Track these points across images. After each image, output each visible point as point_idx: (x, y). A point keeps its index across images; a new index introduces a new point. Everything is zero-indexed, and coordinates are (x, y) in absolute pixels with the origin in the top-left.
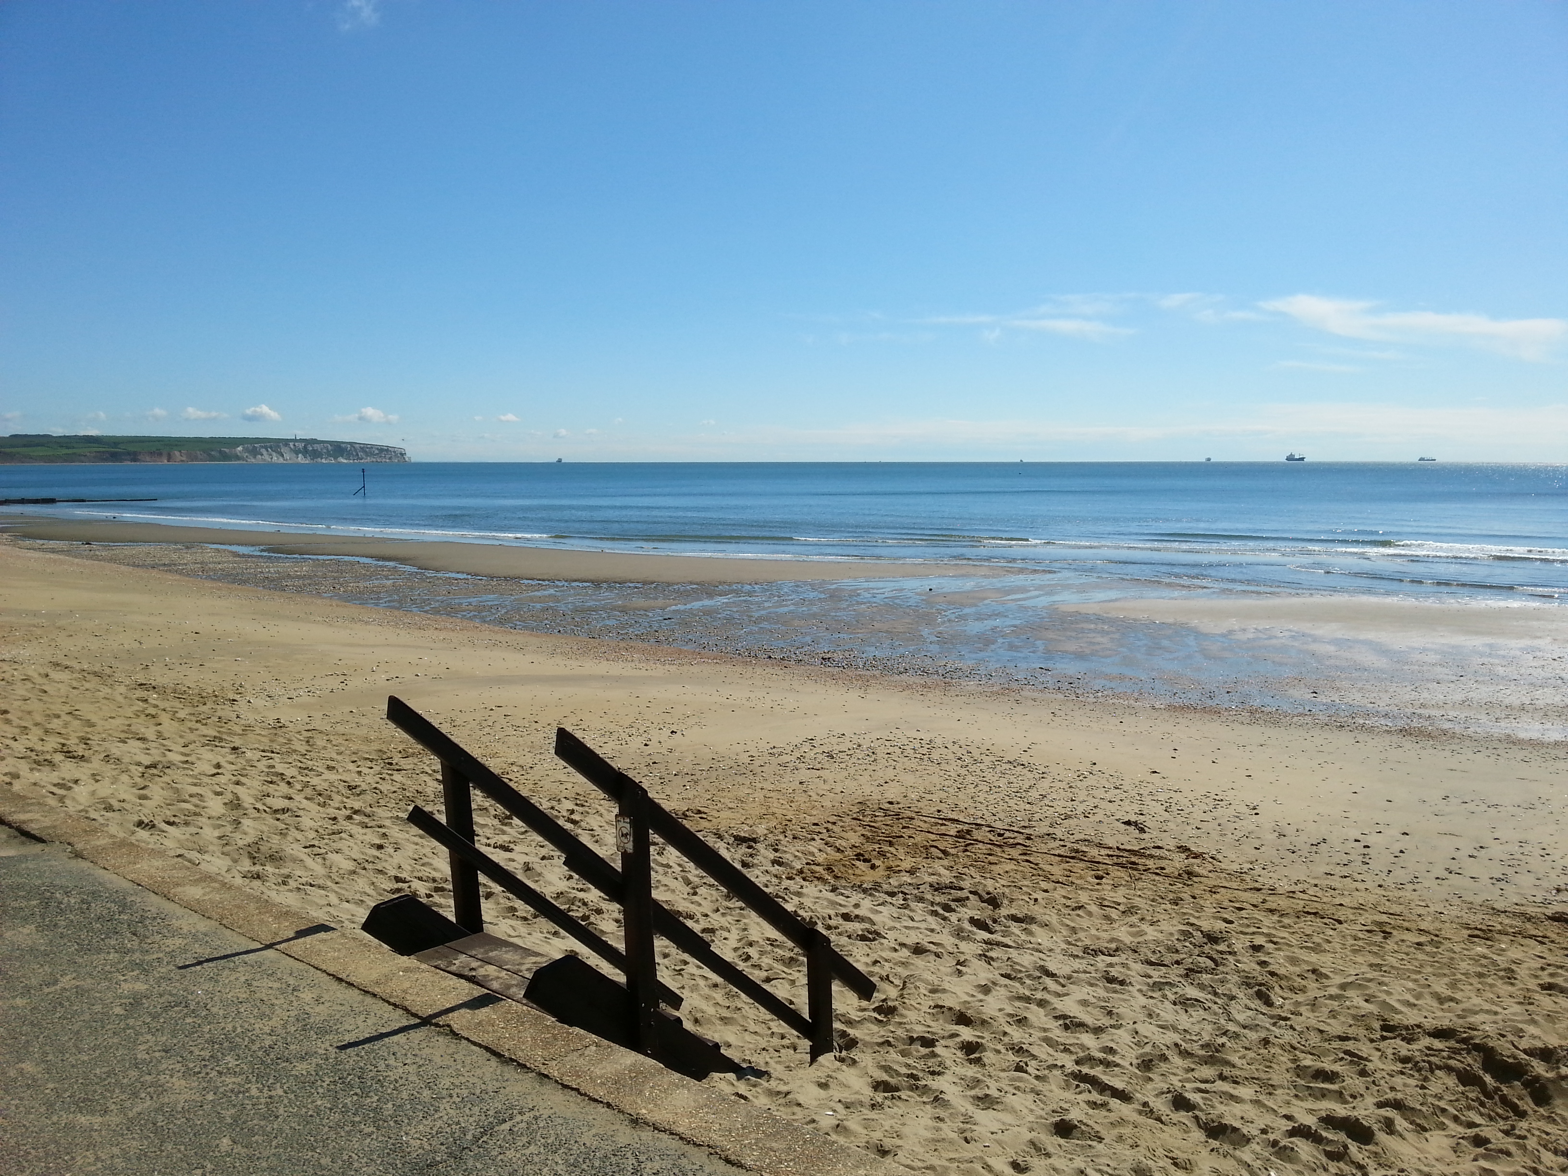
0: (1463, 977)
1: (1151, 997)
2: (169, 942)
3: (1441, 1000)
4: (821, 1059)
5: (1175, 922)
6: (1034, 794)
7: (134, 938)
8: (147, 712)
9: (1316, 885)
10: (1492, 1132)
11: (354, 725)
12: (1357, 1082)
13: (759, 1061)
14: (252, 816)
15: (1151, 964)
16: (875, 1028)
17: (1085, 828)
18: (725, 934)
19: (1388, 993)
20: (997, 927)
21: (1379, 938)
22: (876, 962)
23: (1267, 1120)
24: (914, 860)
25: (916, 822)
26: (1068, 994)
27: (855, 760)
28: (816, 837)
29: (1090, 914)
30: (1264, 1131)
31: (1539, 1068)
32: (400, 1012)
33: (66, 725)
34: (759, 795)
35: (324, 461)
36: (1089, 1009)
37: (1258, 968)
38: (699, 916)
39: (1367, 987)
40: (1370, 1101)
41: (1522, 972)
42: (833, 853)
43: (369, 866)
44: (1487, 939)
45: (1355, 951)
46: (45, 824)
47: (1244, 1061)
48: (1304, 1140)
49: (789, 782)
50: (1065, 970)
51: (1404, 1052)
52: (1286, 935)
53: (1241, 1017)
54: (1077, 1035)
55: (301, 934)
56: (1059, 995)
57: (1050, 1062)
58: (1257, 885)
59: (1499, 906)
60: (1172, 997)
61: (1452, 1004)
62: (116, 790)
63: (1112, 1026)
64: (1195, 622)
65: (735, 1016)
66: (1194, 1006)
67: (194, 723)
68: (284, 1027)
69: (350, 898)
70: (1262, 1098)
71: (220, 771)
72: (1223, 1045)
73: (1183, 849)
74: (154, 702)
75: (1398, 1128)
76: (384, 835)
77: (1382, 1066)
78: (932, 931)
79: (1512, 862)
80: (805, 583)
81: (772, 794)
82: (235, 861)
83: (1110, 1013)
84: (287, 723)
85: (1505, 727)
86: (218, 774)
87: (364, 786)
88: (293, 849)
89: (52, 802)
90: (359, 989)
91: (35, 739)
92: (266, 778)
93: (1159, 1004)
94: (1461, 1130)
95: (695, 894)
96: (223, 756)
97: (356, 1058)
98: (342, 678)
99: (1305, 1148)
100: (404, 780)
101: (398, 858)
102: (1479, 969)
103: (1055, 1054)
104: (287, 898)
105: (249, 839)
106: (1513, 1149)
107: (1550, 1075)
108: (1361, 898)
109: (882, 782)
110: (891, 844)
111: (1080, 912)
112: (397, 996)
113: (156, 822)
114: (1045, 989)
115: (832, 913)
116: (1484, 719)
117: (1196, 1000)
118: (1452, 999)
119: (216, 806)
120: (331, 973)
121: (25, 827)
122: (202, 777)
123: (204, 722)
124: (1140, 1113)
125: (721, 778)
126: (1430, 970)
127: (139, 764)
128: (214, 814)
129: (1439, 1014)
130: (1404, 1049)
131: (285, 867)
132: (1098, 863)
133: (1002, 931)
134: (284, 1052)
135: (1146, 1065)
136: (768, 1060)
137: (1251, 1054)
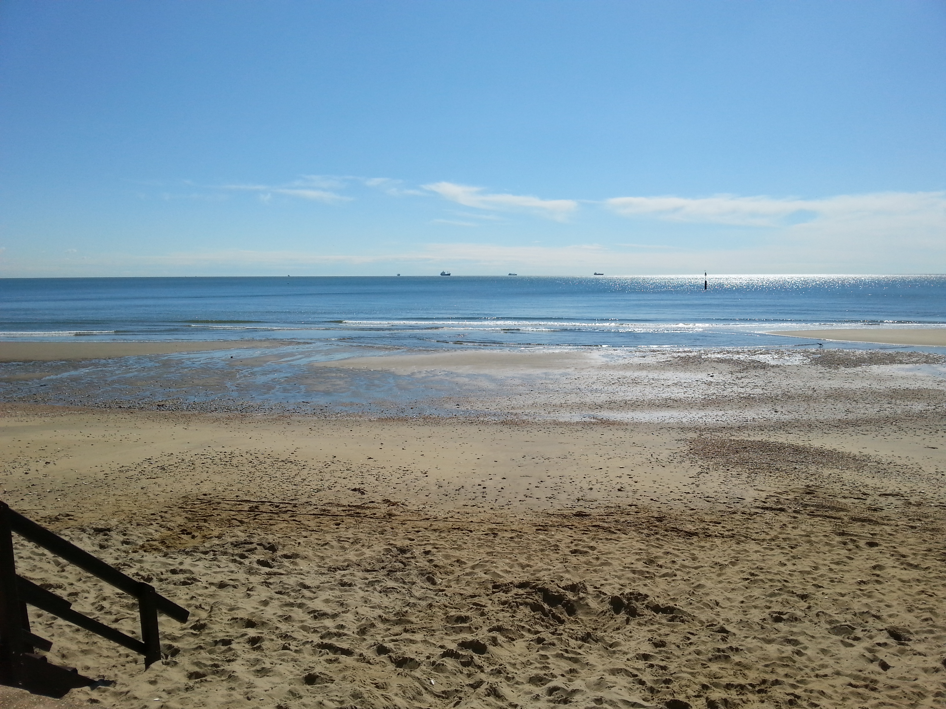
0: (534, 553)
1: (367, 591)
3: (523, 567)
4: (153, 666)
5: (382, 544)
6: (298, 479)
9: (458, 513)
10: (546, 635)
12: (479, 620)
13: (109, 675)
15: (368, 571)
16: (191, 639)
17: (329, 496)
18: (86, 595)
19: (496, 567)
20: (275, 564)
21: (491, 538)
22: (192, 598)
23: (431, 650)
24: (221, 529)
25: (222, 505)
26: (317, 598)
27: (180, 470)
28: (153, 522)
29: (332, 547)
30: (428, 658)
31: (570, 596)
34: (112, 500)
36: (329, 604)
37: (428, 564)
38: (66, 585)
39: (486, 566)
40: (485, 629)
41: (562, 546)
42: (165, 531)
44: (545, 530)
45: (479, 547)
47: (418, 619)
48: (450, 658)
49: (135, 488)
50: (317, 583)
51: (504, 599)
52: (443, 543)
53: (417, 594)
54: (322, 621)
56: (311, 599)
57: (304, 640)
58: (427, 517)
59: (550, 512)
60: (379, 589)
61: (528, 568)
63: (343, 612)
64: (393, 369)
65: (92, 648)
66: (391, 591)
70: (428, 638)
72: (407, 612)
73: (386, 501)
75: (499, 641)
77: (492, 608)
78: (232, 572)
79: (557, 488)
80: (145, 357)
81: (121, 498)
83: (342, 604)
85: (553, 416)
93: (371, 594)
94: (531, 636)
95: (63, 571)
99: (451, 663)
102: (541, 547)
103: (308, 635)
106: (556, 642)
107: (575, 599)
108: (482, 516)
109: (199, 482)
110: (205, 521)
111: (326, 547)
114: (303, 596)
115: (163, 570)
116: (543, 412)
117: (393, 588)
118: (528, 566)
124: (358, 660)
125: (83, 490)
126: (517, 551)
129: (522, 574)
130: (503, 597)
132: (337, 516)
133: (278, 565)
135: (363, 631)
136: (117, 672)
137: (422, 614)
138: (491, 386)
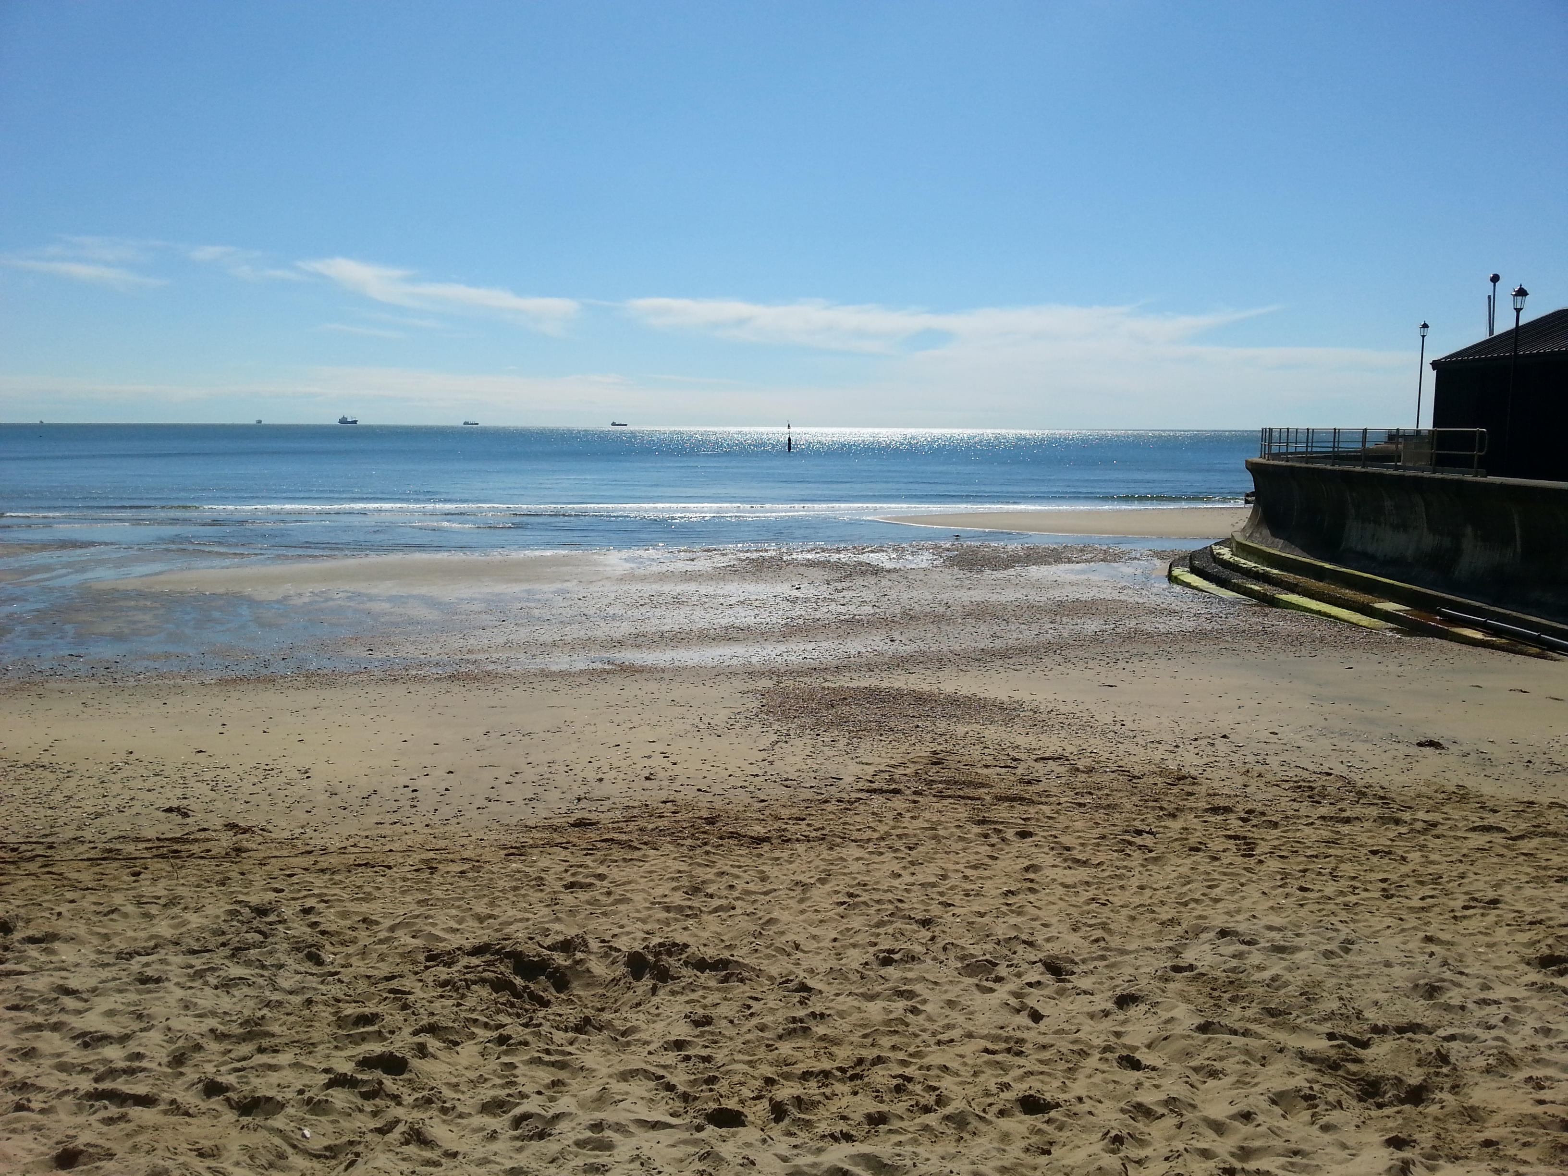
0: (501, 894)
1: (191, 988)
3: (480, 919)
5: (221, 903)
6: (57, 797)
9: (367, 837)
10: (514, 1029)
12: (397, 1016)
15: (194, 952)
17: (122, 824)
19: (434, 925)
20: (9, 955)
21: (425, 875)
23: (307, 1078)
26: (90, 1009)
29: (126, 915)
30: (301, 1092)
31: (560, 959)
36: (115, 1019)
37: (309, 930)
39: (414, 924)
40: (407, 1030)
41: (549, 878)
44: (521, 855)
45: (404, 892)
47: (285, 1028)
48: (340, 1089)
50: (92, 982)
51: (444, 977)
52: (337, 891)
53: (286, 985)
54: (99, 1050)
56: (78, 1012)
57: (61, 1089)
58: (308, 848)
59: (531, 823)
60: (213, 981)
61: (490, 921)
63: (142, 1030)
66: (237, 985)
70: (302, 1059)
72: (263, 1017)
73: (231, 826)
75: (431, 1050)
77: (422, 995)
79: (543, 782)
83: (140, 1017)
85: (539, 663)
93: (198, 993)
94: (489, 1034)
99: (341, 1096)
102: (514, 884)
103: (69, 1078)
106: (530, 1038)
107: (568, 963)
108: (408, 840)
111: (114, 916)
114: (63, 1010)
116: (522, 657)
117: (241, 978)
118: (490, 916)
124: (165, 1113)
126: (472, 894)
129: (479, 932)
130: (443, 973)
132: (136, 858)
133: (15, 958)
135: (178, 1060)
137: (292, 1019)
138: (433, 615)
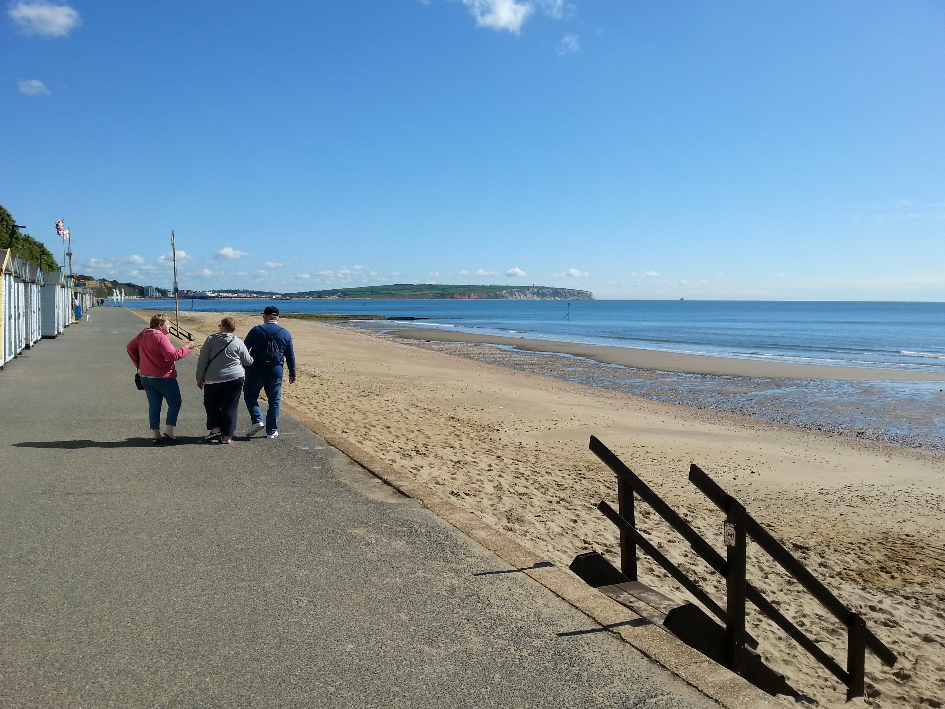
2: (469, 559)
4: (854, 699)
7: (452, 555)
8: (455, 433)
11: (560, 450)
13: (810, 692)
14: (508, 495)
16: (894, 687)
18: (787, 607)
22: (894, 642)
24: (924, 576)
25: (927, 551)
27: (881, 504)
28: (851, 552)
32: (592, 620)
33: (416, 437)
34: (811, 520)
35: (547, 299)
38: (769, 592)
42: (863, 564)
43: (569, 532)
46: (409, 488)
49: (833, 513)
55: (537, 566)
62: (441, 473)
65: (793, 660)
67: (478, 441)
68: (528, 617)
69: (559, 549)
71: (491, 468)
74: (459, 428)
76: (578, 515)
78: (938, 627)
81: (820, 520)
82: (499, 519)
84: (525, 445)
86: (490, 470)
87: (566, 485)
88: (530, 517)
89: (410, 475)
90: (568, 602)
91: (402, 443)
92: (514, 475)
95: (767, 578)
96: (492, 461)
97: (567, 643)
98: (555, 422)
100: (587, 484)
101: (585, 529)
104: (528, 545)
105: (507, 508)
109: (901, 520)
110: (907, 563)
112: (590, 611)
113: (460, 493)
115: (863, 604)
119: (489, 487)
120: (553, 590)
121: (400, 488)
122: (483, 471)
123: (483, 441)
125: (784, 505)
127: (451, 461)
128: (488, 492)
131: (525, 526)
134: (528, 632)
136: (815, 693)
